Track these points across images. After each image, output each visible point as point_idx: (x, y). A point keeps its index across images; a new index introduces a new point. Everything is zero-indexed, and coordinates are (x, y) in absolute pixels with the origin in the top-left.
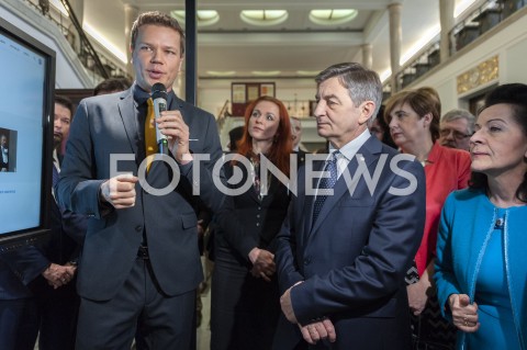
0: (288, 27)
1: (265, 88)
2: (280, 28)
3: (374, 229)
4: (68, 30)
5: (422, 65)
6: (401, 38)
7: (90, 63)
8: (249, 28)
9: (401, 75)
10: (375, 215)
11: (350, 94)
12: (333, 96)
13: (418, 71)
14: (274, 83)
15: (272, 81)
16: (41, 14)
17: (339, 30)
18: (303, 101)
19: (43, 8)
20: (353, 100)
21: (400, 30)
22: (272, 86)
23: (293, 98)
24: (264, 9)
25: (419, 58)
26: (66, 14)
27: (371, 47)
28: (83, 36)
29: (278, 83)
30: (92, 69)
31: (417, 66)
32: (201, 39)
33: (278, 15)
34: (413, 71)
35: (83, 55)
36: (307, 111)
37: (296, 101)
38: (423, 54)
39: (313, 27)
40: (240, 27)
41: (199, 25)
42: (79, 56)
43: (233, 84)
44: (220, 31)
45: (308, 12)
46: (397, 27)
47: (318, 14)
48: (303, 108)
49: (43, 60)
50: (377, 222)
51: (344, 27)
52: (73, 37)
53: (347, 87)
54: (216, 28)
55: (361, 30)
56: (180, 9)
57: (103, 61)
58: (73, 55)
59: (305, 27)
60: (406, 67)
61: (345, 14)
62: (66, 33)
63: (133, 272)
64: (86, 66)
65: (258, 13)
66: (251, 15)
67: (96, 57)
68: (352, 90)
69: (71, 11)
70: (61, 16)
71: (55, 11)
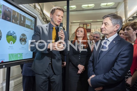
0: (95, 8)
1: (88, 25)
2: (92, 9)
3: (116, 63)
4: (40, 13)
5: (134, 17)
6: (128, 9)
7: (45, 20)
8: (84, 9)
9: (128, 20)
10: (116, 59)
11: (112, 22)
12: (107, 23)
13: (133, 19)
14: (91, 24)
15: (90, 23)
16: (34, 9)
17: (109, 8)
18: (99, 28)
19: (35, 8)
20: (113, 24)
21: (128, 7)
22: (90, 24)
23: (96, 27)
24: (88, 4)
25: (133, 15)
26: (40, 9)
27: (119, 12)
28: (43, 14)
29: (92, 23)
30: (45, 22)
31: (133, 17)
32: (70, 13)
33: (92, 5)
34: (132, 18)
35: (43, 18)
36: (100, 31)
37: (97, 28)
38: (135, 13)
39: (102, 8)
40: (82, 9)
41: (70, 9)
42: (42, 18)
43: (80, 24)
44: (77, 11)
45: (100, 4)
46: (127, 6)
47: (103, 5)
48: (99, 30)
49: (34, 19)
50: (117, 61)
51: (110, 7)
52: (41, 14)
53: (111, 20)
54: (75, 10)
55: (116, 8)
56: (65, 6)
57: (48, 20)
58: (41, 18)
59: (99, 8)
60: (130, 18)
61: (111, 4)
62: (39, 13)
63: (47, 68)
64: (44, 21)
65: (87, 5)
66: (84, 6)
67: (46, 19)
68: (113, 21)
69: (41, 8)
70: (39, 9)
71: (37, 8)
